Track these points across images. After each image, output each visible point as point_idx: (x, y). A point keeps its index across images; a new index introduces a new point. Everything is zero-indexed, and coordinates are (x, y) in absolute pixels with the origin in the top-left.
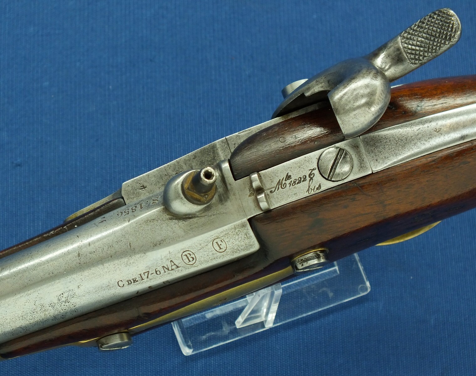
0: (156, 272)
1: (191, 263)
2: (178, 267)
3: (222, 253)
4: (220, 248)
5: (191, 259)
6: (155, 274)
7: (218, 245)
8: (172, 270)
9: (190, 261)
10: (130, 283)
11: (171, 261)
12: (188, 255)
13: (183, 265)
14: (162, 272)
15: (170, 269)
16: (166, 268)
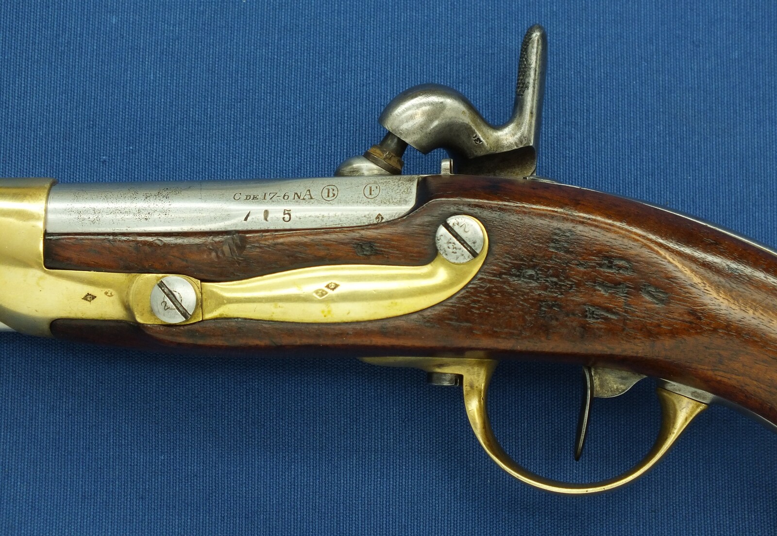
0: (285, 196)
1: (328, 199)
2: (311, 198)
3: (369, 200)
4: (371, 194)
5: (331, 195)
6: (281, 198)
7: (371, 190)
8: (304, 199)
9: (328, 196)
10: (248, 198)
11: (309, 191)
12: (331, 191)
13: (318, 198)
14: (292, 197)
15: (302, 198)
16: (298, 196)
